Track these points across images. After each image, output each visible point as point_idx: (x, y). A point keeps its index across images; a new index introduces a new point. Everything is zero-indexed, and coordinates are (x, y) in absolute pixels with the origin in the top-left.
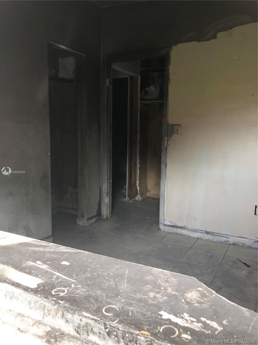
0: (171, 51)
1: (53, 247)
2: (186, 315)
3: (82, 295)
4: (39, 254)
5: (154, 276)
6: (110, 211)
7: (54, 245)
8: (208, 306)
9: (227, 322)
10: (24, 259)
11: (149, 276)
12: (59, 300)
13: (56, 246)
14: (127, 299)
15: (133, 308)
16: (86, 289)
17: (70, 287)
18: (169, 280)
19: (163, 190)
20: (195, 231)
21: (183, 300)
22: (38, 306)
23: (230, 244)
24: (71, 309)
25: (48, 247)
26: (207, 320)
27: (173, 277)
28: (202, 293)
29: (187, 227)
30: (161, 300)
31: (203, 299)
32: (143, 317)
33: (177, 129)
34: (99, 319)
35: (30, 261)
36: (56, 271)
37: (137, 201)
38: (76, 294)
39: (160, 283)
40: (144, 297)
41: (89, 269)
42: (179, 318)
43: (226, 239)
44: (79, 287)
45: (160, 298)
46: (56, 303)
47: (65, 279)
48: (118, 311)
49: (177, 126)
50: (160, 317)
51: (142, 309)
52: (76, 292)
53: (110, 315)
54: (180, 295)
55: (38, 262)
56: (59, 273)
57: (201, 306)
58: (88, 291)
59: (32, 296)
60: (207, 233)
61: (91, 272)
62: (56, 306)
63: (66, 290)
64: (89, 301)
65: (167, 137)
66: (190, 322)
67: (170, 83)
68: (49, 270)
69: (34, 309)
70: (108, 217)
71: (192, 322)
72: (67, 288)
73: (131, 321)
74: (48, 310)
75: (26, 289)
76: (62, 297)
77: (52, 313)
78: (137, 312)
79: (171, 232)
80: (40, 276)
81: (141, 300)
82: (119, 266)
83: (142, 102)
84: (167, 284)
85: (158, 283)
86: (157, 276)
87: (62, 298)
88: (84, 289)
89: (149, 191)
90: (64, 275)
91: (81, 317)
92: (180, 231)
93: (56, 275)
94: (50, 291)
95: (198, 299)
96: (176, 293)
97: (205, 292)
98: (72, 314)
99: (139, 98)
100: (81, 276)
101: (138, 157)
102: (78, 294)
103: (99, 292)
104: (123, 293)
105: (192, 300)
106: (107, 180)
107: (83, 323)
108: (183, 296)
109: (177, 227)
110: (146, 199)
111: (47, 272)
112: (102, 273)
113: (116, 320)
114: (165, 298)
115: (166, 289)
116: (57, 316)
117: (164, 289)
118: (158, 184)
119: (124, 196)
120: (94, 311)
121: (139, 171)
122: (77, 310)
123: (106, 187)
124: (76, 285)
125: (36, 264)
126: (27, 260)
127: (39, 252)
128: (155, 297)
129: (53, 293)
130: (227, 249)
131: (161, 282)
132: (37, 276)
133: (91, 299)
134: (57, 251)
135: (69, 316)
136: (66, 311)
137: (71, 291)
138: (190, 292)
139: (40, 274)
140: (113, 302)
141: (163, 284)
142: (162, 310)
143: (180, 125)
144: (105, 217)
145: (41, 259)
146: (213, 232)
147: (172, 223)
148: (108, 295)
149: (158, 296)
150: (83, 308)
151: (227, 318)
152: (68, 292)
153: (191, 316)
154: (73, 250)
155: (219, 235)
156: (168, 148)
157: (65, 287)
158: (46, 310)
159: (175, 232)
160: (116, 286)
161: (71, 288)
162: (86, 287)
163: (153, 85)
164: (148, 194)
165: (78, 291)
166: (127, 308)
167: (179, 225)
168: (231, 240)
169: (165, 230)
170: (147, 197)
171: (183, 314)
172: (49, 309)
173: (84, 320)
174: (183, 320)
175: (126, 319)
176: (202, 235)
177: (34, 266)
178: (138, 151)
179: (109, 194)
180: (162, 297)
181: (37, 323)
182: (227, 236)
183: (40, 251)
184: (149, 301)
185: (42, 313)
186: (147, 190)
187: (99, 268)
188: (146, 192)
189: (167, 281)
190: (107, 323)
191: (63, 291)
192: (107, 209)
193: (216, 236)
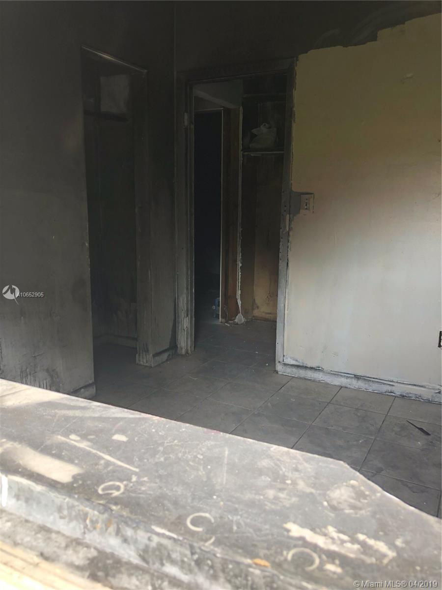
0: (296, 64)
1: (98, 409)
2: (331, 530)
3: (150, 494)
4: (74, 421)
5: (273, 460)
6: (191, 341)
7: (99, 406)
8: (368, 513)
9: (403, 543)
10: (48, 430)
11: (266, 461)
12: (111, 503)
13: (103, 407)
14: (228, 501)
15: (239, 517)
16: (156, 483)
17: (129, 480)
18: (300, 467)
19: (283, 305)
20: (337, 374)
21: (325, 504)
22: (74, 513)
23: (396, 397)
24: (132, 520)
25: (88, 408)
26: (369, 537)
27: (307, 462)
28: (358, 489)
29: (323, 368)
30: (287, 504)
31: (359, 501)
32: (258, 533)
33: (306, 201)
34: (181, 538)
35: (58, 434)
36: (103, 453)
37: (237, 324)
38: (140, 493)
39: (284, 473)
40: (257, 497)
41: (161, 449)
42: (319, 534)
43: (389, 388)
44: (144, 481)
45: (285, 499)
46: (106, 509)
47: (121, 467)
48: (212, 524)
49: (307, 196)
50: (286, 533)
51: (255, 520)
52: (140, 489)
53: (199, 529)
54: (320, 494)
55: (73, 437)
56: (110, 455)
57: (356, 514)
58: (160, 488)
59: (64, 497)
60: (357, 377)
61: (164, 453)
62: (106, 516)
63: (122, 486)
64: (163, 505)
65: (290, 214)
66: (339, 542)
67: (294, 121)
68: (91, 450)
69: (67, 520)
70: (189, 352)
71: (343, 542)
72: (125, 483)
73: (237, 540)
74: (92, 521)
75: (53, 485)
76: (116, 498)
77: (99, 525)
78: (246, 524)
79: (296, 376)
80: (76, 462)
81: (252, 504)
82: (212, 443)
83: (246, 153)
84: (296, 474)
85: (281, 472)
86: (278, 460)
87: (116, 501)
88: (153, 485)
89: (258, 307)
90: (119, 459)
91: (149, 534)
92: (310, 374)
93: (103, 458)
94: (94, 489)
95: (352, 501)
96: (313, 491)
97: (362, 488)
98: (133, 528)
99: (241, 147)
100: (148, 460)
101: (239, 249)
102: (144, 492)
103: (179, 490)
104: (221, 491)
105: (340, 503)
106: (187, 289)
107: (153, 544)
108: (324, 495)
109: (306, 368)
110: (252, 322)
111: (89, 454)
112: (184, 456)
113: (210, 538)
114: (294, 499)
115: (294, 483)
116: (108, 531)
117: (291, 484)
118: (273, 296)
119: (215, 316)
120: (172, 523)
121: (240, 273)
122: (143, 522)
123: (185, 300)
124: (139, 477)
125: (68, 440)
126: (53, 432)
127: (74, 418)
128: (276, 498)
129: (100, 492)
130: (390, 404)
131: (286, 471)
132: (70, 461)
133: (166, 502)
134: (104, 416)
135: (129, 532)
136: (123, 524)
137: (131, 487)
138: (336, 488)
139: (78, 458)
140: (205, 507)
141: (290, 475)
142: (289, 521)
143: (312, 194)
144: (183, 352)
145: (78, 431)
146: (366, 377)
147: (297, 361)
148: (196, 494)
149: (282, 495)
150: (152, 518)
151: (401, 535)
152: (125, 489)
153: (340, 531)
154: (133, 414)
155: (377, 382)
156: (291, 233)
157: (121, 480)
158: (88, 522)
159: (302, 376)
160: (209, 478)
161: (131, 482)
162: (157, 480)
163: (266, 124)
164: (256, 313)
165: (143, 488)
166: (229, 518)
167: (309, 365)
168: (398, 390)
169: (285, 373)
170: (253, 316)
171: (325, 527)
172: (94, 519)
173: (156, 539)
174: (327, 539)
175: (227, 538)
176: (349, 380)
177: (66, 443)
178: (240, 238)
179: (189, 313)
180: (288, 497)
181: (74, 543)
182: (391, 383)
183: (76, 417)
184: (266, 505)
185: (82, 526)
186: (254, 305)
187: (178, 445)
188: (253, 309)
189: (296, 470)
190: (195, 544)
191: (118, 488)
192: (187, 338)
193: (371, 384)
